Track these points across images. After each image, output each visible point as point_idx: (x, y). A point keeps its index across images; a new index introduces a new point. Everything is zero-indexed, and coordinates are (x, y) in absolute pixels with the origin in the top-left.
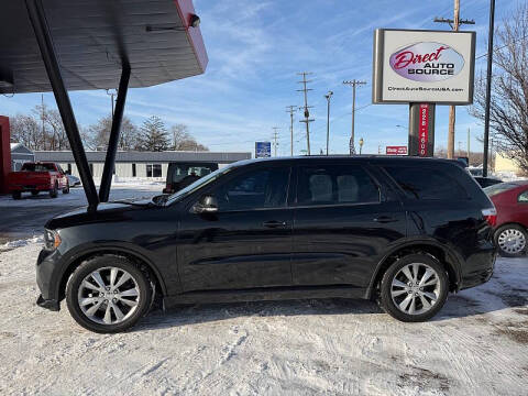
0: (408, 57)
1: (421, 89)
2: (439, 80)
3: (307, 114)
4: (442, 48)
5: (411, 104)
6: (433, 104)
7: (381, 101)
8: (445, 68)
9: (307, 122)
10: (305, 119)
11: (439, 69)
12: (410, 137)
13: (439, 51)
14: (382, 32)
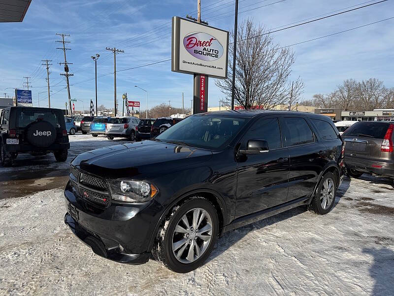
0: (194, 41)
1: (201, 65)
2: (211, 60)
3: (67, 69)
4: (212, 39)
5: (195, 74)
6: (207, 76)
7: (178, 70)
8: (214, 53)
9: (67, 76)
10: (65, 73)
11: (211, 53)
12: (194, 97)
13: (211, 40)
14: (179, 19)
